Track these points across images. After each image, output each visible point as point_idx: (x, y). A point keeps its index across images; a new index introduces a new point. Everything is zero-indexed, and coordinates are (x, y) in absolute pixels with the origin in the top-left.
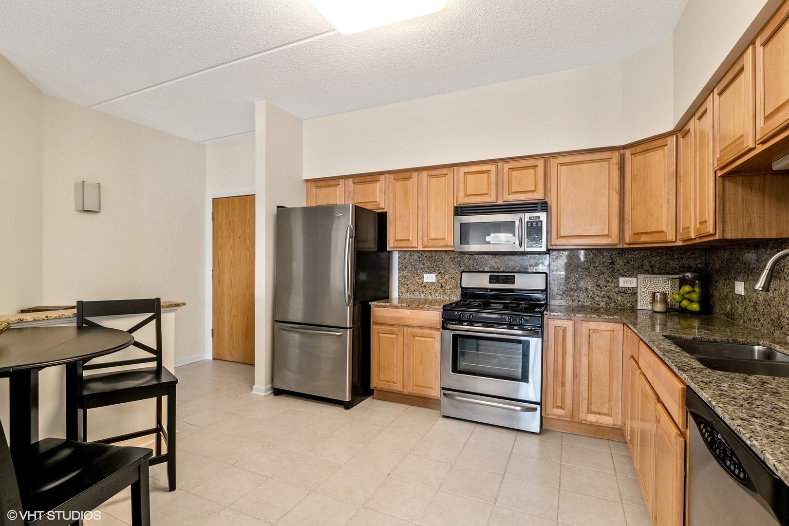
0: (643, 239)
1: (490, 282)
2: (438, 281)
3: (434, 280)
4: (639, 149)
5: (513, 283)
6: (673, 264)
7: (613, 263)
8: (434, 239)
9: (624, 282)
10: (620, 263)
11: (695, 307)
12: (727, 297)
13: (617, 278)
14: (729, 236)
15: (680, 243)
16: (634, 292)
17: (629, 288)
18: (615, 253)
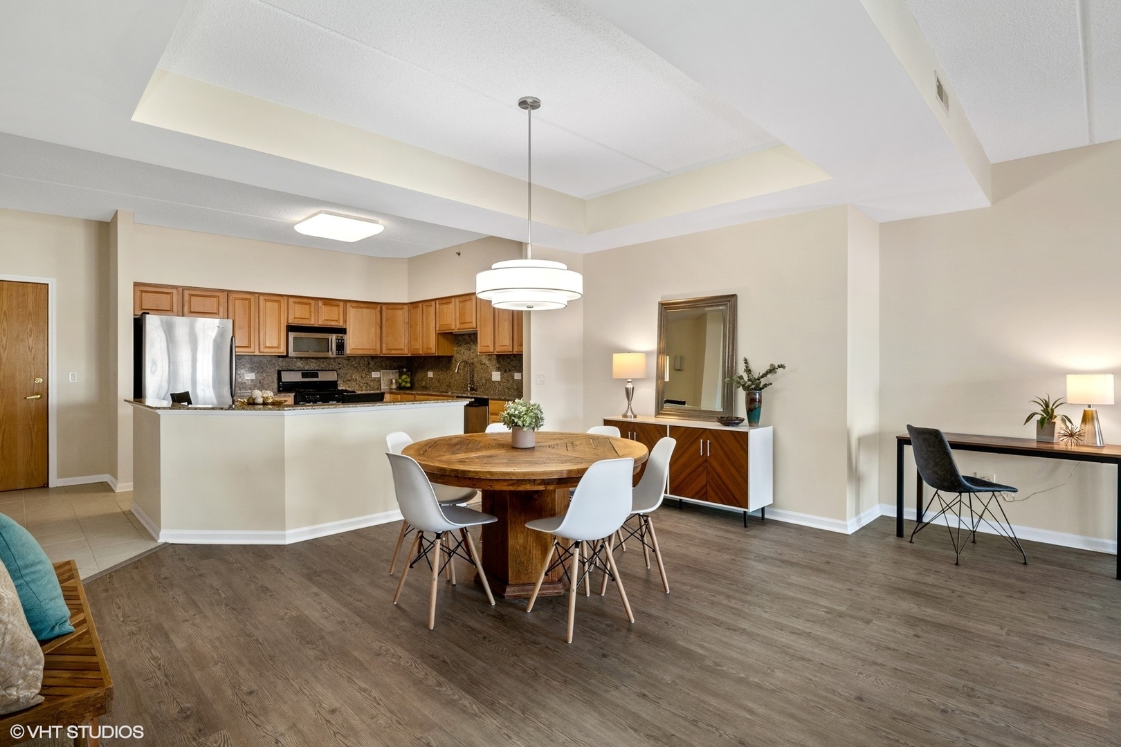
0: (393, 352)
1: (303, 377)
2: (257, 378)
3: (254, 378)
4: (390, 307)
5: (318, 377)
6: (395, 364)
7: (369, 364)
8: (269, 347)
9: (375, 375)
10: (372, 363)
11: (409, 385)
12: (423, 379)
13: (371, 373)
14: (440, 355)
15: (410, 355)
16: (379, 380)
17: (376, 378)
18: (370, 359)
